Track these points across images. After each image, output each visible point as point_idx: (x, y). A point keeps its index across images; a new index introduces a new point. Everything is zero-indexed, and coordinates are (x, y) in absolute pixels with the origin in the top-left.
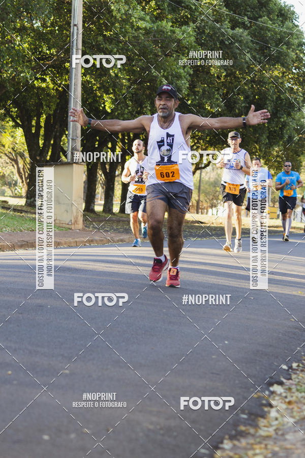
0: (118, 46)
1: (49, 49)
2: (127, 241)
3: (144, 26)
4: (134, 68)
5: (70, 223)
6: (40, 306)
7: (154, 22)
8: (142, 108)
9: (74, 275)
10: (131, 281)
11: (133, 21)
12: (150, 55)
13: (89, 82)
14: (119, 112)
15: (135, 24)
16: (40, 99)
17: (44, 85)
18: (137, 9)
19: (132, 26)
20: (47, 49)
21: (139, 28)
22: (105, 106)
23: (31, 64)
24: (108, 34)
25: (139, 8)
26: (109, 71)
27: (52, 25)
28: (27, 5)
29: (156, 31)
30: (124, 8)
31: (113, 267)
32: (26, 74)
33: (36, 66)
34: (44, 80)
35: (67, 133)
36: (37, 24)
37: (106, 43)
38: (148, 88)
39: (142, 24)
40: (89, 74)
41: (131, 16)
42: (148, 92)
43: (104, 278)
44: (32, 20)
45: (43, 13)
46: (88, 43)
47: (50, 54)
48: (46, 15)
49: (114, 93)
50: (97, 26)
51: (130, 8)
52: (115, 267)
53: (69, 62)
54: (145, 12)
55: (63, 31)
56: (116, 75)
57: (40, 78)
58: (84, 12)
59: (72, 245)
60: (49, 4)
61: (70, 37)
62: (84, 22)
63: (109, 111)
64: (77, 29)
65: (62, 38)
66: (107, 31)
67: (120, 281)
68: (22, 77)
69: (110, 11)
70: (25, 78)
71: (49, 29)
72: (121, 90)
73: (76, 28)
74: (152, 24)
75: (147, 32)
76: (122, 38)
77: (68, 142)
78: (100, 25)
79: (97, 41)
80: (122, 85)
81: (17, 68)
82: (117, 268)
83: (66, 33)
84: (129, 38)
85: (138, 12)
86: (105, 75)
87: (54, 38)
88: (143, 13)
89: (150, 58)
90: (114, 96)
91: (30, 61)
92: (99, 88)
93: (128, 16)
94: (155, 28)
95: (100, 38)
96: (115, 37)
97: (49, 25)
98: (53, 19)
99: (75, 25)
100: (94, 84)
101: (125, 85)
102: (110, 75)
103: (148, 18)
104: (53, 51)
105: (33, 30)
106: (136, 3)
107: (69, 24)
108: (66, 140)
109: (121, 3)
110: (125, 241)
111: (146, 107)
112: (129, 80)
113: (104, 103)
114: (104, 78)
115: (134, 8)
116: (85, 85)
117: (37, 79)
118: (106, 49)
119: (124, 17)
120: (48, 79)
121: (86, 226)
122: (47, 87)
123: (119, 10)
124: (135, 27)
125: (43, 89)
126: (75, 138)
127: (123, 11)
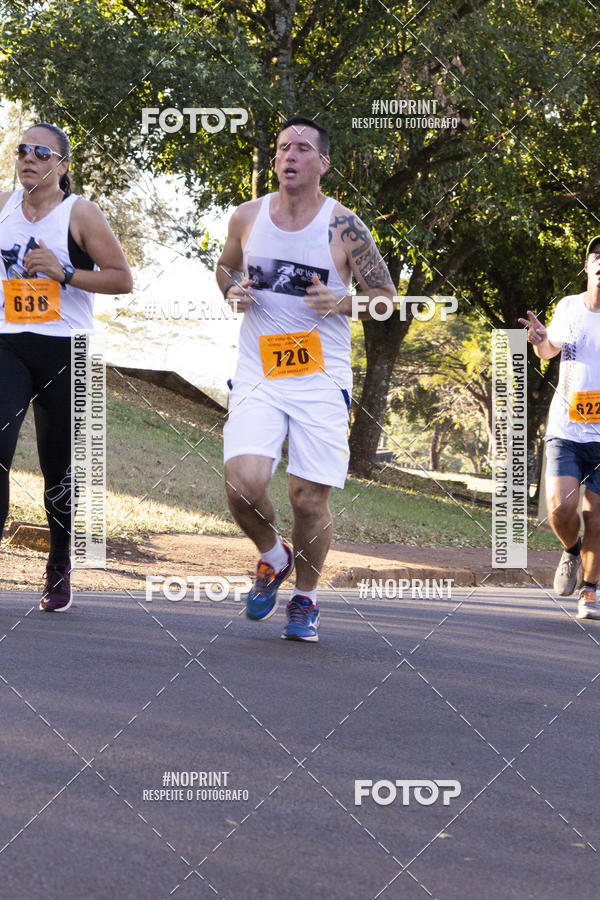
1: (575, 167)
16: (547, 272)
17: (558, 242)
20: (569, 167)
23: (534, 196)
27: (585, 116)
28: (533, 71)
32: (521, 218)
33: (544, 201)
34: (559, 232)
36: (553, 114)
44: (543, 105)
45: (566, 91)
47: (576, 177)
48: (572, 96)
57: (551, 228)
68: (514, 221)
70: (520, 224)
71: (576, 124)
81: (503, 204)
87: (587, 143)
91: (531, 190)
97: (577, 115)
98: (588, 105)
104: (584, 171)
105: (544, 125)
117: (544, 228)
120: (567, 230)
122: (566, 248)
125: (556, 251)
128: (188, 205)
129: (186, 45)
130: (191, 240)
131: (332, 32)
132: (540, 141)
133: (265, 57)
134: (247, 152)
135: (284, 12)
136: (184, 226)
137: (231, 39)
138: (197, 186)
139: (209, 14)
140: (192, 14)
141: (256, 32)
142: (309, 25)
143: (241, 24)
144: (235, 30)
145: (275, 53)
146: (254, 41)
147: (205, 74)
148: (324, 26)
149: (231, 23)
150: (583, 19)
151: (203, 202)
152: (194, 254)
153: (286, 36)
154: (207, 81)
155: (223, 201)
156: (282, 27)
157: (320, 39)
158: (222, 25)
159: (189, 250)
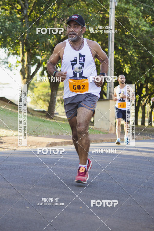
0: (132, 39)
3: (146, 29)
4: (141, 51)
5: (108, 130)
6: (95, 173)
7: (150, 27)
8: (145, 71)
9: (112, 157)
10: (141, 160)
12: (149, 44)
13: (117, 58)
14: (133, 73)
15: (141, 28)
18: (142, 21)
19: (140, 29)
21: (143, 30)
22: (125, 70)
24: (127, 33)
25: (143, 20)
26: (128, 53)
29: (152, 32)
30: (135, 20)
31: (131, 153)
36: (91, 29)
37: (126, 38)
38: (148, 61)
39: (145, 28)
40: (118, 54)
41: (139, 24)
42: (148, 63)
43: (127, 158)
44: (89, 27)
45: (94, 24)
46: (117, 38)
49: (131, 64)
50: (122, 30)
52: (132, 153)
53: (107, 48)
54: (146, 22)
56: (132, 55)
58: (115, 23)
59: (110, 141)
60: (97, 19)
61: (108, 35)
62: (115, 28)
63: (128, 73)
65: (104, 36)
66: (127, 32)
67: (135, 160)
69: (128, 22)
72: (134, 62)
74: (150, 28)
75: (147, 32)
77: (107, 89)
78: (123, 29)
79: (122, 37)
80: (134, 59)
82: (133, 153)
84: (138, 36)
85: (143, 22)
86: (126, 54)
87: (100, 36)
88: (145, 23)
89: (149, 46)
90: (130, 65)
93: (138, 24)
94: (152, 30)
95: (123, 36)
96: (131, 35)
100: (120, 59)
101: (136, 60)
102: (128, 55)
103: (148, 25)
104: (100, 43)
105: (89, 32)
106: (142, 18)
109: (134, 18)
111: (147, 71)
112: (138, 57)
113: (125, 69)
114: (125, 56)
115: (141, 20)
116: (115, 60)
118: (127, 41)
119: (136, 25)
123: (133, 22)
124: (141, 30)
127: (135, 22)
128: (6, 55)
129: (3, 19)
130: (6, 64)
131: (37, 13)
132: (89, 36)
133: (22, 20)
134: (18, 43)
135: (25, 9)
136: (4, 61)
137: (13, 16)
138: (7, 51)
139: (7, 10)
140: (3, 11)
141: (19, 14)
142: (32, 11)
143: (15, 12)
144: (14, 14)
145: (24, 19)
146: (18, 16)
147: (8, 26)
148: (35, 11)
149: (13, 12)
150: (97, 6)
151: (9, 55)
152: (7, 67)
153: (26, 14)
154: (9, 28)
155: (13, 54)
156: (25, 12)
157: (35, 15)
158: (11, 13)
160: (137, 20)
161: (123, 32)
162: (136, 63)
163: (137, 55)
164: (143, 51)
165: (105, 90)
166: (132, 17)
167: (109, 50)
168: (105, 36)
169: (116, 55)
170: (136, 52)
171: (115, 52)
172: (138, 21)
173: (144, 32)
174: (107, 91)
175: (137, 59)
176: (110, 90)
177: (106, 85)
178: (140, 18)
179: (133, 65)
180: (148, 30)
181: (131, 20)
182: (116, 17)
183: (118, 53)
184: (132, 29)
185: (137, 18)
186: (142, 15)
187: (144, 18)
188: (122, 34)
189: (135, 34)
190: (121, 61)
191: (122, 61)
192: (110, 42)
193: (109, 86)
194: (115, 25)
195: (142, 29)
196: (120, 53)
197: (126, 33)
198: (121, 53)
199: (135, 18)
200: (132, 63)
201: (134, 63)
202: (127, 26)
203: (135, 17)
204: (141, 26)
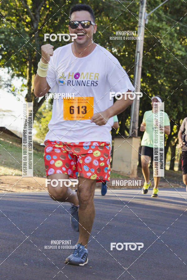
0: (164, 65)
2: (164, 187)
3: (181, 54)
4: (174, 80)
5: (129, 174)
8: (177, 104)
10: (167, 212)
11: (174, 51)
13: (145, 87)
15: (175, 52)
18: (177, 44)
19: (174, 54)
21: (177, 55)
24: (158, 58)
25: (179, 43)
26: (158, 81)
27: (124, 51)
30: (169, 42)
35: (129, 118)
36: (115, 50)
37: (156, 64)
38: (182, 92)
39: (179, 53)
41: (173, 47)
42: (181, 95)
43: (150, 210)
44: (112, 48)
45: (118, 44)
46: (146, 63)
48: (120, 45)
50: (152, 53)
51: (173, 43)
53: (133, 74)
54: (182, 45)
55: (130, 55)
56: (162, 84)
58: (144, 44)
61: (134, 59)
62: (144, 50)
64: (140, 55)
67: (160, 212)
69: (160, 44)
71: (122, 53)
72: (164, 92)
73: (138, 54)
75: (183, 57)
76: (166, 61)
77: (130, 123)
78: (154, 52)
79: (151, 62)
80: (165, 89)
83: (132, 57)
84: (171, 61)
85: (178, 45)
86: (155, 83)
87: (125, 59)
88: (180, 46)
89: (184, 74)
92: (151, 91)
93: (171, 48)
95: (153, 60)
96: (163, 60)
98: (125, 48)
99: (138, 52)
100: (148, 89)
101: (167, 90)
102: (158, 83)
103: (183, 49)
104: (124, 67)
106: (177, 40)
107: (134, 51)
108: (129, 122)
110: (163, 187)
111: (180, 104)
112: (169, 87)
114: (154, 85)
115: (175, 43)
118: (157, 67)
119: (169, 48)
121: (139, 176)
123: (166, 44)
126: (135, 121)
127: (168, 44)
128: (8, 76)
129: (7, 31)
130: (9, 87)
131: (50, 27)
133: (30, 35)
134: (25, 63)
135: (36, 21)
136: (7, 83)
137: (20, 29)
138: (11, 71)
139: (14, 22)
140: (9, 22)
141: (27, 27)
142: (43, 25)
143: (23, 25)
144: (21, 27)
145: (34, 33)
146: (27, 30)
147: (13, 40)
148: (47, 25)
149: (20, 24)
150: (123, 23)
151: (13, 76)
152: (10, 91)
153: (37, 28)
154: (14, 42)
155: (18, 76)
156: (35, 25)
157: (47, 29)
158: (18, 26)
159: (8, 90)
160: (171, 42)
161: (153, 56)
162: (166, 94)
163: (169, 85)
164: (176, 80)
165: (127, 124)
166: (165, 38)
167: (134, 76)
168: (131, 60)
169: (143, 84)
170: (167, 80)
171: (141, 80)
172: (171, 44)
173: (179, 57)
174: (130, 126)
175: (169, 89)
176: (134, 125)
177: (129, 119)
178: (174, 39)
179: (163, 96)
180: (183, 55)
181: (163, 41)
182: (145, 37)
183: (146, 81)
184: (164, 53)
185: (171, 39)
186: (177, 37)
187: (179, 40)
188: (151, 58)
189: (167, 59)
190: (148, 90)
191: (150, 91)
192: (137, 67)
193: (133, 120)
194: (144, 47)
195: (177, 53)
196: (148, 81)
197: (156, 57)
198: (150, 81)
199: (168, 40)
200: (163, 94)
201: (164, 94)
202: (158, 49)
203: (169, 38)
204: (175, 50)
